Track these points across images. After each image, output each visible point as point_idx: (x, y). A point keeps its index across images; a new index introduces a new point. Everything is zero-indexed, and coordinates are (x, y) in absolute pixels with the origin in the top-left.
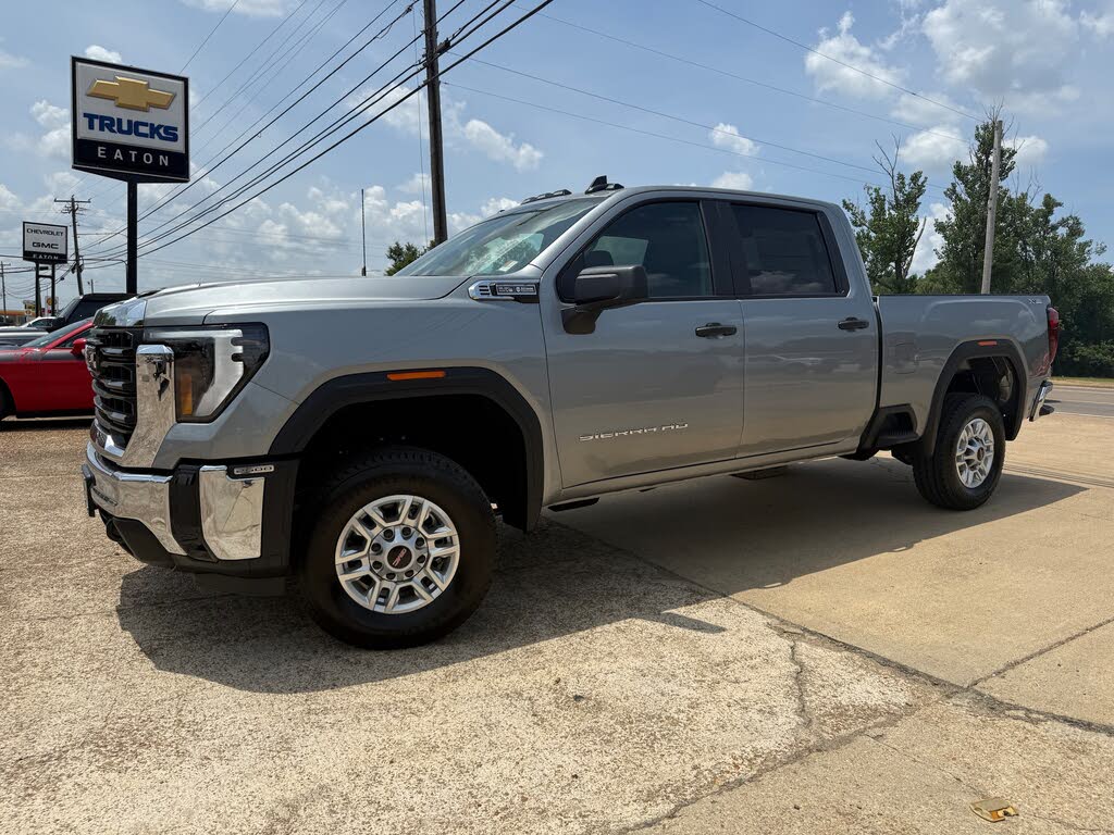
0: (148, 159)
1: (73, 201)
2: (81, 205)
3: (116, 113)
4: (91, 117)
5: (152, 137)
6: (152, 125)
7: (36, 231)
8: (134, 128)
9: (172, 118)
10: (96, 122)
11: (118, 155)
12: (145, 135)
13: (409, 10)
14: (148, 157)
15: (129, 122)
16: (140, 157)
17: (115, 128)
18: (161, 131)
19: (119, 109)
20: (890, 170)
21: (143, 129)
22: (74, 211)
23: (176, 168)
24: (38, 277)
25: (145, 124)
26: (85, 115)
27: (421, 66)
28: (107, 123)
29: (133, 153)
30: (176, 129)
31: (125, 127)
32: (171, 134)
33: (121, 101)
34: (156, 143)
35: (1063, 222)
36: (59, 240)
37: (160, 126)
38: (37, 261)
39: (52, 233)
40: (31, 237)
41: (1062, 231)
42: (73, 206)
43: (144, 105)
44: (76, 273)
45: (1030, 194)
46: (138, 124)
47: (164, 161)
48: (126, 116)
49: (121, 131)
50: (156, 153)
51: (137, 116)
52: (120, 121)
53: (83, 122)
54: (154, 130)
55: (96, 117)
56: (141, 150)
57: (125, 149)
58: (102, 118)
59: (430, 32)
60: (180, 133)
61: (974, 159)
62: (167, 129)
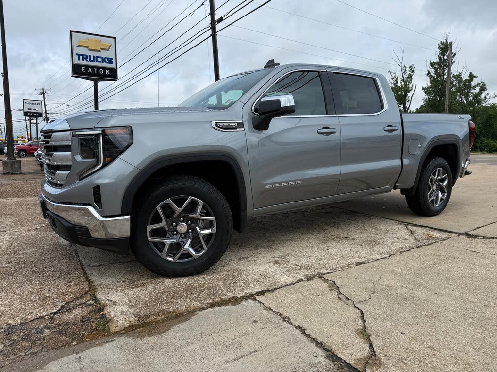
0: (101, 72)
1: (43, 90)
2: (47, 91)
3: (88, 53)
4: (79, 55)
5: (103, 63)
6: (103, 57)
7: (28, 103)
8: (95, 59)
9: (110, 54)
10: (81, 57)
11: (90, 70)
12: (100, 62)
13: (203, 4)
14: (101, 71)
15: (94, 56)
16: (98, 71)
17: (88, 59)
18: (106, 60)
19: (89, 51)
20: (400, 64)
21: (99, 59)
22: (43, 94)
23: (112, 75)
24: (30, 123)
25: (100, 57)
26: (77, 54)
27: (209, 28)
28: (85, 57)
29: (96, 69)
30: (112, 59)
31: (92, 59)
32: (110, 61)
33: (90, 48)
34: (104, 65)
35: (478, 84)
36: (39, 107)
37: (106, 58)
38: (30, 116)
39: (36, 104)
40: (27, 106)
41: (478, 89)
42: (43, 92)
43: (99, 49)
44: (46, 121)
45: (463, 73)
46: (97, 57)
47: (108, 72)
48: (92, 54)
49: (90, 60)
50: (105, 69)
51: (96, 54)
52: (90, 56)
53: (76, 57)
54: (104, 60)
55: (81, 55)
56: (99, 68)
57: (93, 67)
58: (83, 56)
59: (212, 14)
60: (114, 60)
61: (438, 58)
62: (109, 59)
